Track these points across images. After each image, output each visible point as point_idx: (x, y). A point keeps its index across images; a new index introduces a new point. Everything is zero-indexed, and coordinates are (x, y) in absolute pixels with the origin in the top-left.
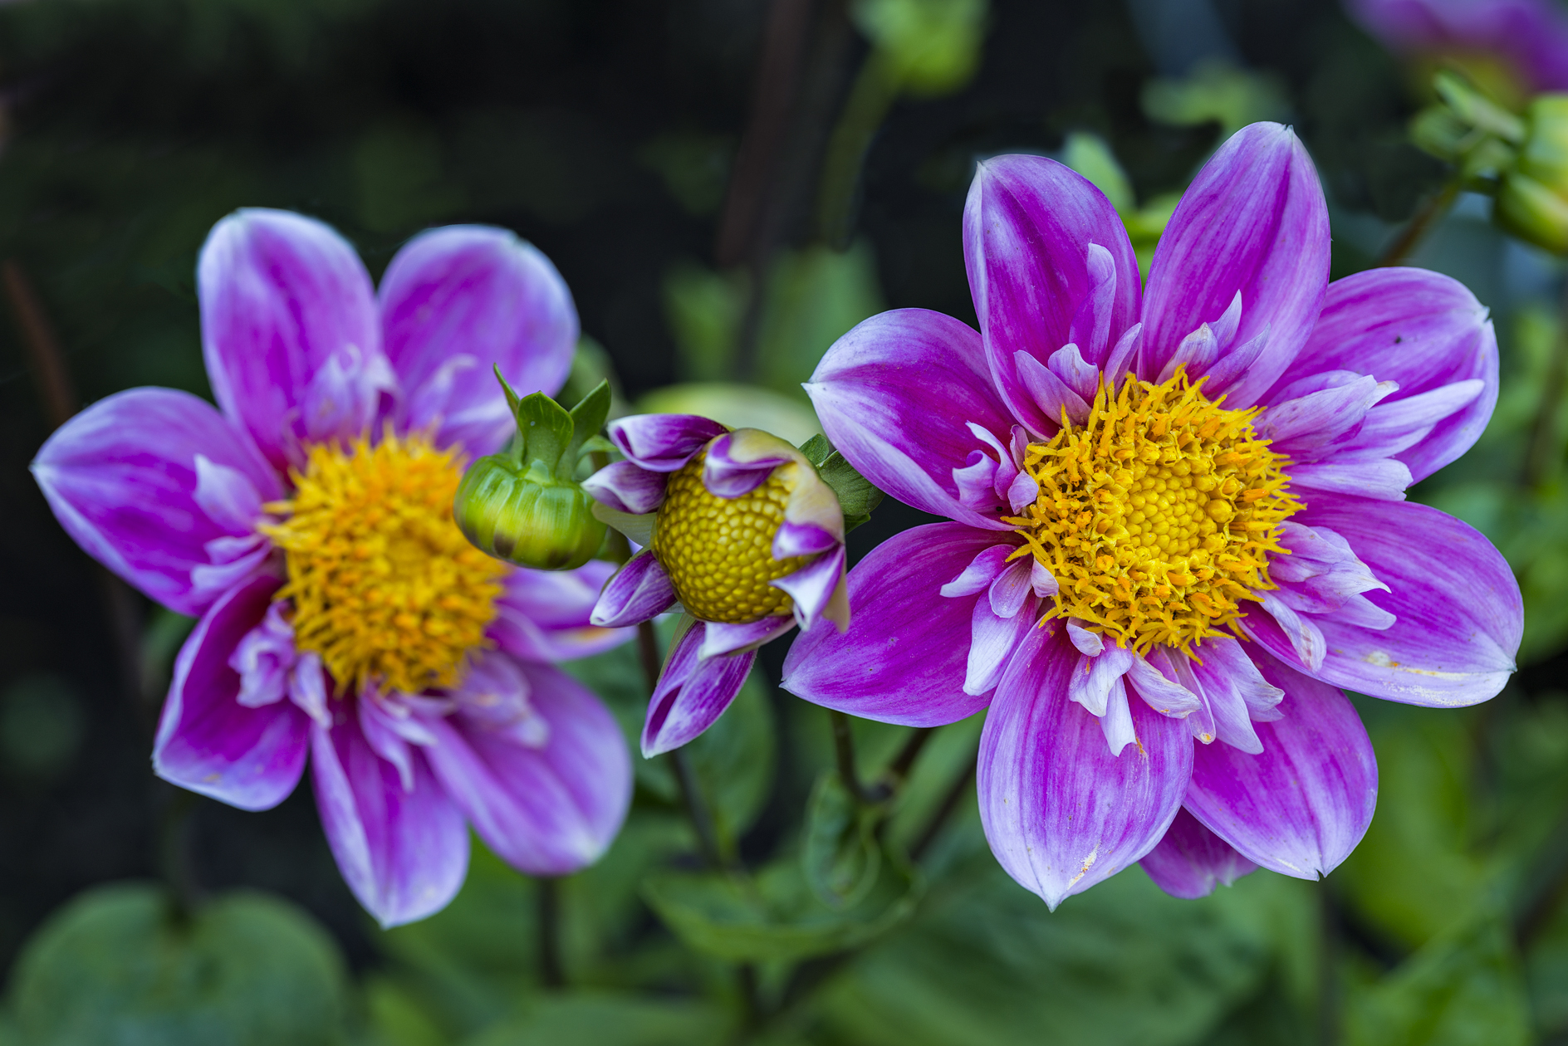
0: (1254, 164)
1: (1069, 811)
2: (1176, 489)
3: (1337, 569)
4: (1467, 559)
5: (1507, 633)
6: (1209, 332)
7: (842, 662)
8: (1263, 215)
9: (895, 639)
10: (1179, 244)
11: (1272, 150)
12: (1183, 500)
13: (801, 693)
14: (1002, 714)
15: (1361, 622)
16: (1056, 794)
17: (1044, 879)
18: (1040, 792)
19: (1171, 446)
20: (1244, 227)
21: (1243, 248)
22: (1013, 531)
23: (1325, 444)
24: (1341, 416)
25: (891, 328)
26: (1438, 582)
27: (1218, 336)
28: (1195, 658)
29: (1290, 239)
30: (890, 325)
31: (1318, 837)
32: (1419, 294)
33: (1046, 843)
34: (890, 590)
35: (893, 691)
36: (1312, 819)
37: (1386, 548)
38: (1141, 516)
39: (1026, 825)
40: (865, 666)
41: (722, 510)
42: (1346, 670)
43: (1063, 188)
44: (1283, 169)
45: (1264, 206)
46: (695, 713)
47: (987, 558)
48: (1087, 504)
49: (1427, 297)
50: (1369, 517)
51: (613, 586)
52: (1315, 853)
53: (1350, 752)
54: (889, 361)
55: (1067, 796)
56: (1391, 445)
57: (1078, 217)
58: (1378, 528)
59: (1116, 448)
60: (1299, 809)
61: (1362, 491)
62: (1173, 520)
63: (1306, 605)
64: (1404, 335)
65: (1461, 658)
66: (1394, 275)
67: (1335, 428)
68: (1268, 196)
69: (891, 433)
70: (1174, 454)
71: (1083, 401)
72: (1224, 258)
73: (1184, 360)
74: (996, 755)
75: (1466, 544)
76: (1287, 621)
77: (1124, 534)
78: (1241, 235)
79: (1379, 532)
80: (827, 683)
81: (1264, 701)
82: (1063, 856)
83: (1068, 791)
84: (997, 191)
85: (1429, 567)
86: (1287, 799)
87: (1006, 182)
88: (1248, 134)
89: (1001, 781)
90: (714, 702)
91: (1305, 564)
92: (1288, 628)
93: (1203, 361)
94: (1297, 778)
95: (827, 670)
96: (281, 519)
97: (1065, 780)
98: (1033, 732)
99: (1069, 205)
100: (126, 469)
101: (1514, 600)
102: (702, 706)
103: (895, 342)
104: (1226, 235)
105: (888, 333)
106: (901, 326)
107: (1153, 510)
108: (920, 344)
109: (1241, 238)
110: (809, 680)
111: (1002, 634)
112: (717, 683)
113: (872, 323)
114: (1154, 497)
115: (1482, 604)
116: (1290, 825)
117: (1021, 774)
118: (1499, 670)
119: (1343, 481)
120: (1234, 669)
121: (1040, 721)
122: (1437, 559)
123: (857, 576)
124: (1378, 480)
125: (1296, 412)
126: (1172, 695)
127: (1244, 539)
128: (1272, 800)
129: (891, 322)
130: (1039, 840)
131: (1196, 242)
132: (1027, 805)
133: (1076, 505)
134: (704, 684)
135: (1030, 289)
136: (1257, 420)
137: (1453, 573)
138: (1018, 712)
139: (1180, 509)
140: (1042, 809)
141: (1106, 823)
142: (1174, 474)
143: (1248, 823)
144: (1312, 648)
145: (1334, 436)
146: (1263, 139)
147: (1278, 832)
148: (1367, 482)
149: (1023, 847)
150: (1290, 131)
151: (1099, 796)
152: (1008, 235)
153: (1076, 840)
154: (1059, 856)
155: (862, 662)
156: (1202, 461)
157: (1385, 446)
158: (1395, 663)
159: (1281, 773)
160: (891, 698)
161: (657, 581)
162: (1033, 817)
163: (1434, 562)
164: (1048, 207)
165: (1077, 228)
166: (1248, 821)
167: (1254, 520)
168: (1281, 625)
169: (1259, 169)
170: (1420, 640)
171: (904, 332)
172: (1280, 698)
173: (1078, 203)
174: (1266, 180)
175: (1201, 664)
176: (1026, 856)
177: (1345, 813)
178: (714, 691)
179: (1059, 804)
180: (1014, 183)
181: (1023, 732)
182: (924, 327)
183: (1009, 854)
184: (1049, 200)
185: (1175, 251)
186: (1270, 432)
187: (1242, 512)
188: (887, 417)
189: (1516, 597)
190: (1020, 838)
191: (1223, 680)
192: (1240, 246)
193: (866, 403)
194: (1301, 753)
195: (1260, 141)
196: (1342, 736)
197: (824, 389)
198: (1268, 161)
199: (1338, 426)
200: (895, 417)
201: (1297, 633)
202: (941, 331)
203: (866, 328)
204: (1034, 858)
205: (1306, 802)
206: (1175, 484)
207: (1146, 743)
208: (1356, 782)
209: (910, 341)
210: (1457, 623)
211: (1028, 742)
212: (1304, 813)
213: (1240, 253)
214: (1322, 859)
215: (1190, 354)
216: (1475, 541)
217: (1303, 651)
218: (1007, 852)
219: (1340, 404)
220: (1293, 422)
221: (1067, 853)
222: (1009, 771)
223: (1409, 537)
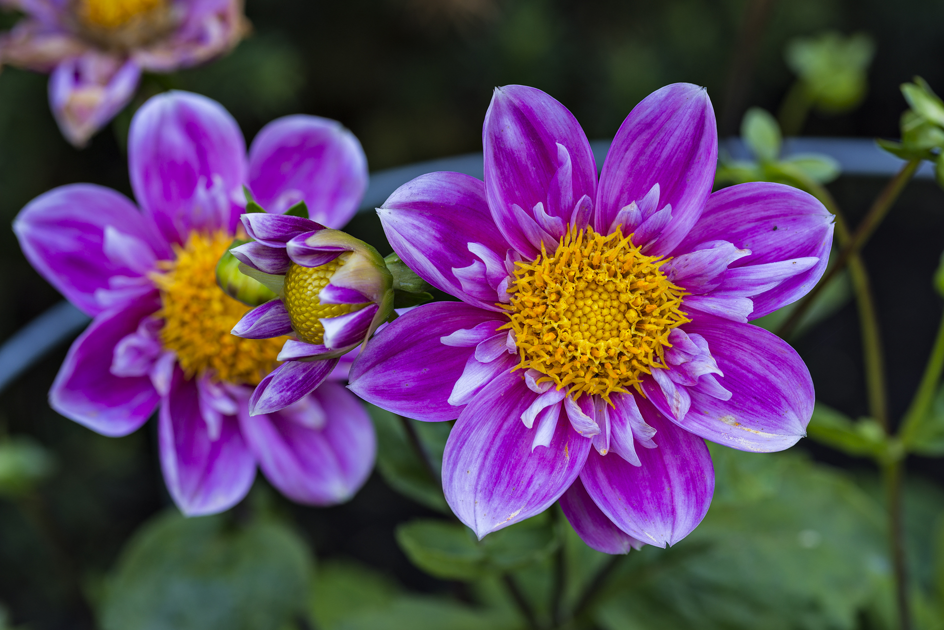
0: (681, 109)
1: (514, 485)
2: (605, 299)
3: (697, 359)
4: (788, 365)
5: (804, 413)
6: (636, 206)
7: (388, 378)
8: (685, 140)
9: (427, 369)
10: (628, 152)
11: (692, 101)
12: (609, 306)
13: (360, 393)
14: (475, 420)
15: (714, 394)
16: (508, 473)
17: (479, 521)
18: (496, 471)
19: (603, 273)
20: (672, 147)
21: (672, 160)
22: (502, 313)
23: (705, 284)
24: (712, 266)
25: (438, 182)
26: (772, 377)
27: (642, 210)
28: (612, 404)
29: (703, 157)
30: (438, 180)
31: (673, 524)
32: (791, 201)
33: (489, 500)
34: (430, 340)
35: (423, 400)
36: (673, 512)
37: (743, 353)
38: (580, 313)
39: (479, 488)
40: (403, 382)
41: (311, 275)
42: (703, 424)
43: (548, 109)
44: (699, 114)
45: (686, 136)
46: (283, 394)
47: (484, 327)
48: (545, 300)
49: (795, 205)
50: (733, 333)
51: (251, 314)
52: (669, 532)
53: (701, 474)
54: (435, 201)
55: (516, 476)
56: (752, 290)
57: (557, 127)
58: (740, 340)
59: (568, 269)
60: (667, 505)
61: (724, 315)
62: (600, 317)
63: (682, 380)
64: (779, 227)
65: (776, 425)
66: (770, 187)
67: (709, 274)
68: (688, 129)
69: (433, 245)
70: (603, 277)
71: (554, 240)
72: (659, 164)
73: (621, 222)
74: (466, 444)
75: (787, 355)
76: (666, 388)
77: (565, 321)
78: (670, 151)
79: (740, 343)
80: (377, 389)
81: (644, 434)
82: (498, 510)
83: (518, 473)
84: (511, 107)
85: (767, 367)
86: (661, 498)
87: (516, 102)
88: (673, 89)
89: (468, 460)
90: (297, 389)
91: (683, 355)
92: (667, 392)
93: (632, 223)
94: (670, 486)
95: (378, 381)
96: (165, 272)
97: (518, 467)
98: (502, 434)
99: (552, 120)
100: (76, 232)
101: (811, 393)
102: (288, 391)
103: (440, 191)
104: (660, 150)
105: (436, 184)
106: (446, 182)
107: (587, 310)
108: (459, 194)
109: (670, 153)
110: (366, 386)
111: (482, 372)
112: (300, 378)
113: (425, 177)
114: (589, 302)
115: (794, 393)
116: (659, 514)
117: (485, 458)
118: (796, 435)
119: (715, 307)
120: (630, 414)
121: (508, 430)
122: (772, 363)
123: (396, 326)
124: (734, 309)
125: (687, 261)
126: (583, 422)
127: (644, 335)
128: (653, 497)
129: (438, 178)
130: (485, 498)
131: (641, 152)
132: (484, 477)
133: (536, 300)
134: (291, 378)
135: (532, 169)
136: (668, 264)
137: (780, 373)
138: (491, 421)
139: (605, 311)
140: (494, 481)
141: (534, 495)
142: (606, 290)
143: (635, 509)
144: (679, 406)
145: (710, 279)
146: (686, 94)
147: (651, 517)
148: (728, 310)
149: (472, 500)
150: (705, 91)
151: (536, 478)
152: (515, 134)
153: (512, 502)
154: (496, 509)
155: (401, 379)
156: (621, 284)
157: (749, 290)
158: (738, 423)
159: (662, 482)
160: (419, 404)
161: (280, 315)
162: (486, 484)
163: (770, 364)
164: (539, 119)
165: (558, 134)
166: (634, 508)
167: (650, 323)
168: (663, 390)
169: (683, 112)
170: (756, 411)
171: (449, 185)
172: (654, 434)
173: (557, 119)
174: (688, 119)
175: (614, 408)
176: (472, 505)
177: (693, 511)
178: (298, 382)
179: (508, 479)
180: (520, 103)
181: (492, 434)
182: (462, 184)
183: (460, 503)
184: (540, 115)
185: (626, 156)
186: (674, 273)
187: (644, 318)
188: (430, 235)
189: (812, 391)
190: (472, 495)
191: (623, 419)
192: (670, 157)
193: (417, 225)
194: (675, 472)
195: (684, 95)
196: (698, 464)
197: (390, 213)
198: (689, 108)
199: (711, 273)
200: (438, 236)
201: (672, 397)
202: (475, 189)
203: (421, 180)
204: (478, 508)
205: (672, 501)
206: (605, 296)
207: (571, 451)
208: (702, 493)
209: (451, 192)
210: (779, 404)
211: (496, 440)
212: (670, 508)
213: (670, 162)
214: (672, 536)
215: (624, 218)
216: (791, 353)
217: (674, 407)
218: (459, 501)
219: (711, 259)
220: (686, 268)
221: (502, 509)
222: (476, 455)
223: (757, 347)
